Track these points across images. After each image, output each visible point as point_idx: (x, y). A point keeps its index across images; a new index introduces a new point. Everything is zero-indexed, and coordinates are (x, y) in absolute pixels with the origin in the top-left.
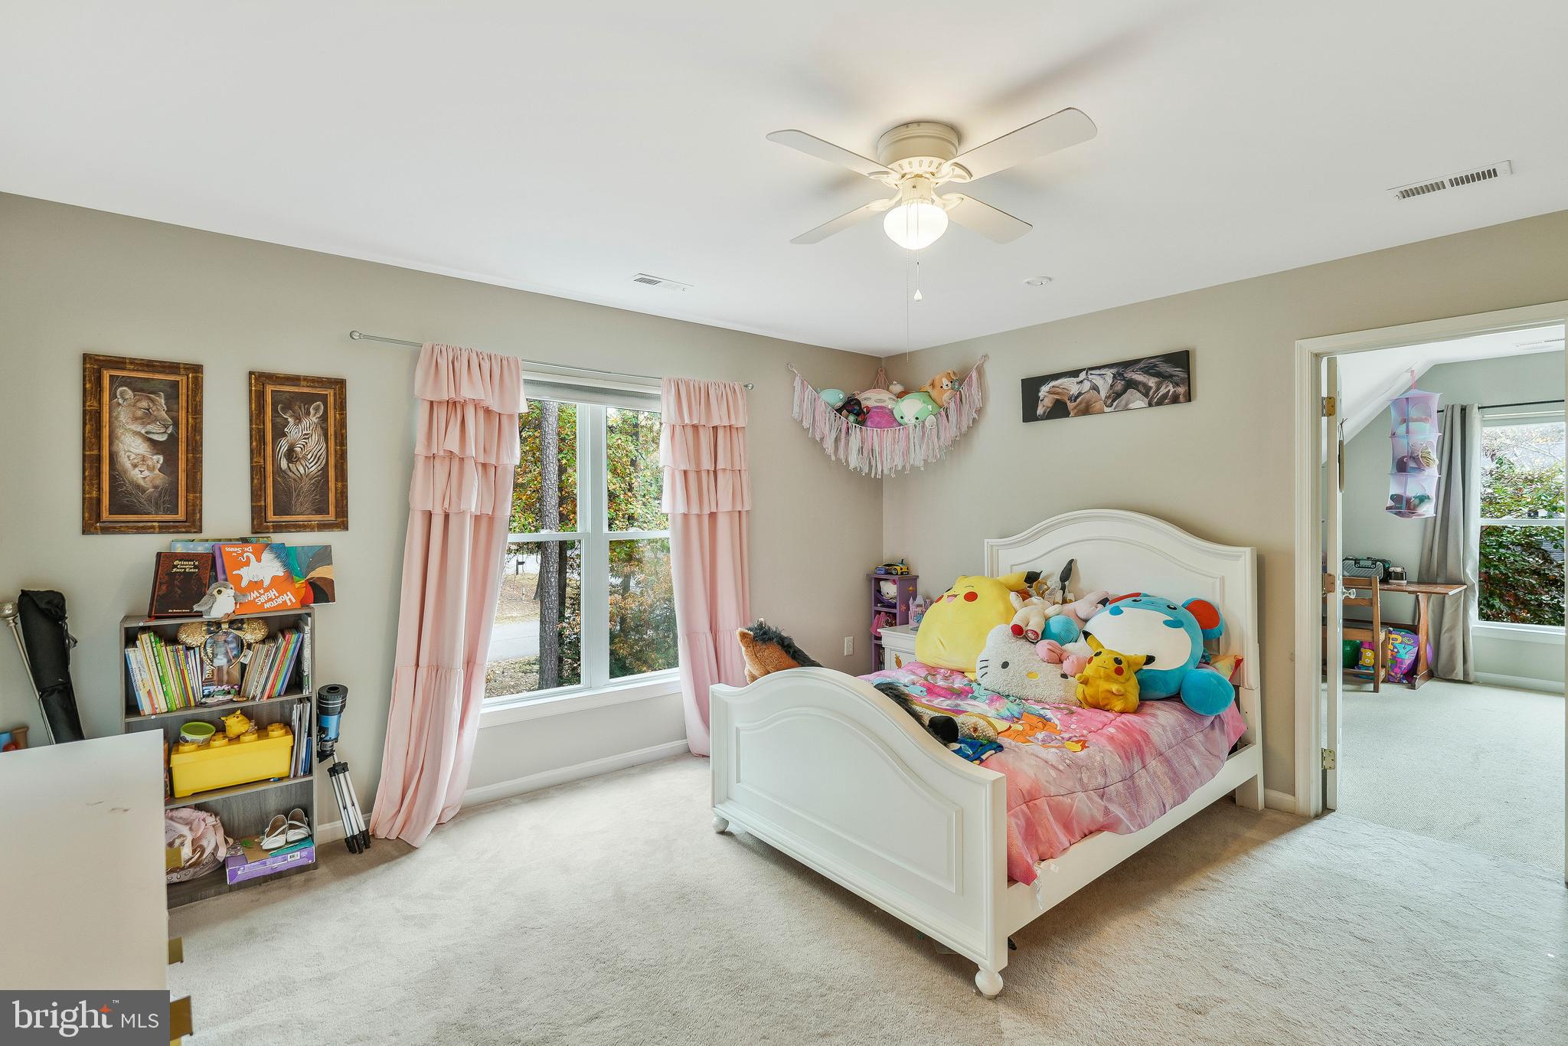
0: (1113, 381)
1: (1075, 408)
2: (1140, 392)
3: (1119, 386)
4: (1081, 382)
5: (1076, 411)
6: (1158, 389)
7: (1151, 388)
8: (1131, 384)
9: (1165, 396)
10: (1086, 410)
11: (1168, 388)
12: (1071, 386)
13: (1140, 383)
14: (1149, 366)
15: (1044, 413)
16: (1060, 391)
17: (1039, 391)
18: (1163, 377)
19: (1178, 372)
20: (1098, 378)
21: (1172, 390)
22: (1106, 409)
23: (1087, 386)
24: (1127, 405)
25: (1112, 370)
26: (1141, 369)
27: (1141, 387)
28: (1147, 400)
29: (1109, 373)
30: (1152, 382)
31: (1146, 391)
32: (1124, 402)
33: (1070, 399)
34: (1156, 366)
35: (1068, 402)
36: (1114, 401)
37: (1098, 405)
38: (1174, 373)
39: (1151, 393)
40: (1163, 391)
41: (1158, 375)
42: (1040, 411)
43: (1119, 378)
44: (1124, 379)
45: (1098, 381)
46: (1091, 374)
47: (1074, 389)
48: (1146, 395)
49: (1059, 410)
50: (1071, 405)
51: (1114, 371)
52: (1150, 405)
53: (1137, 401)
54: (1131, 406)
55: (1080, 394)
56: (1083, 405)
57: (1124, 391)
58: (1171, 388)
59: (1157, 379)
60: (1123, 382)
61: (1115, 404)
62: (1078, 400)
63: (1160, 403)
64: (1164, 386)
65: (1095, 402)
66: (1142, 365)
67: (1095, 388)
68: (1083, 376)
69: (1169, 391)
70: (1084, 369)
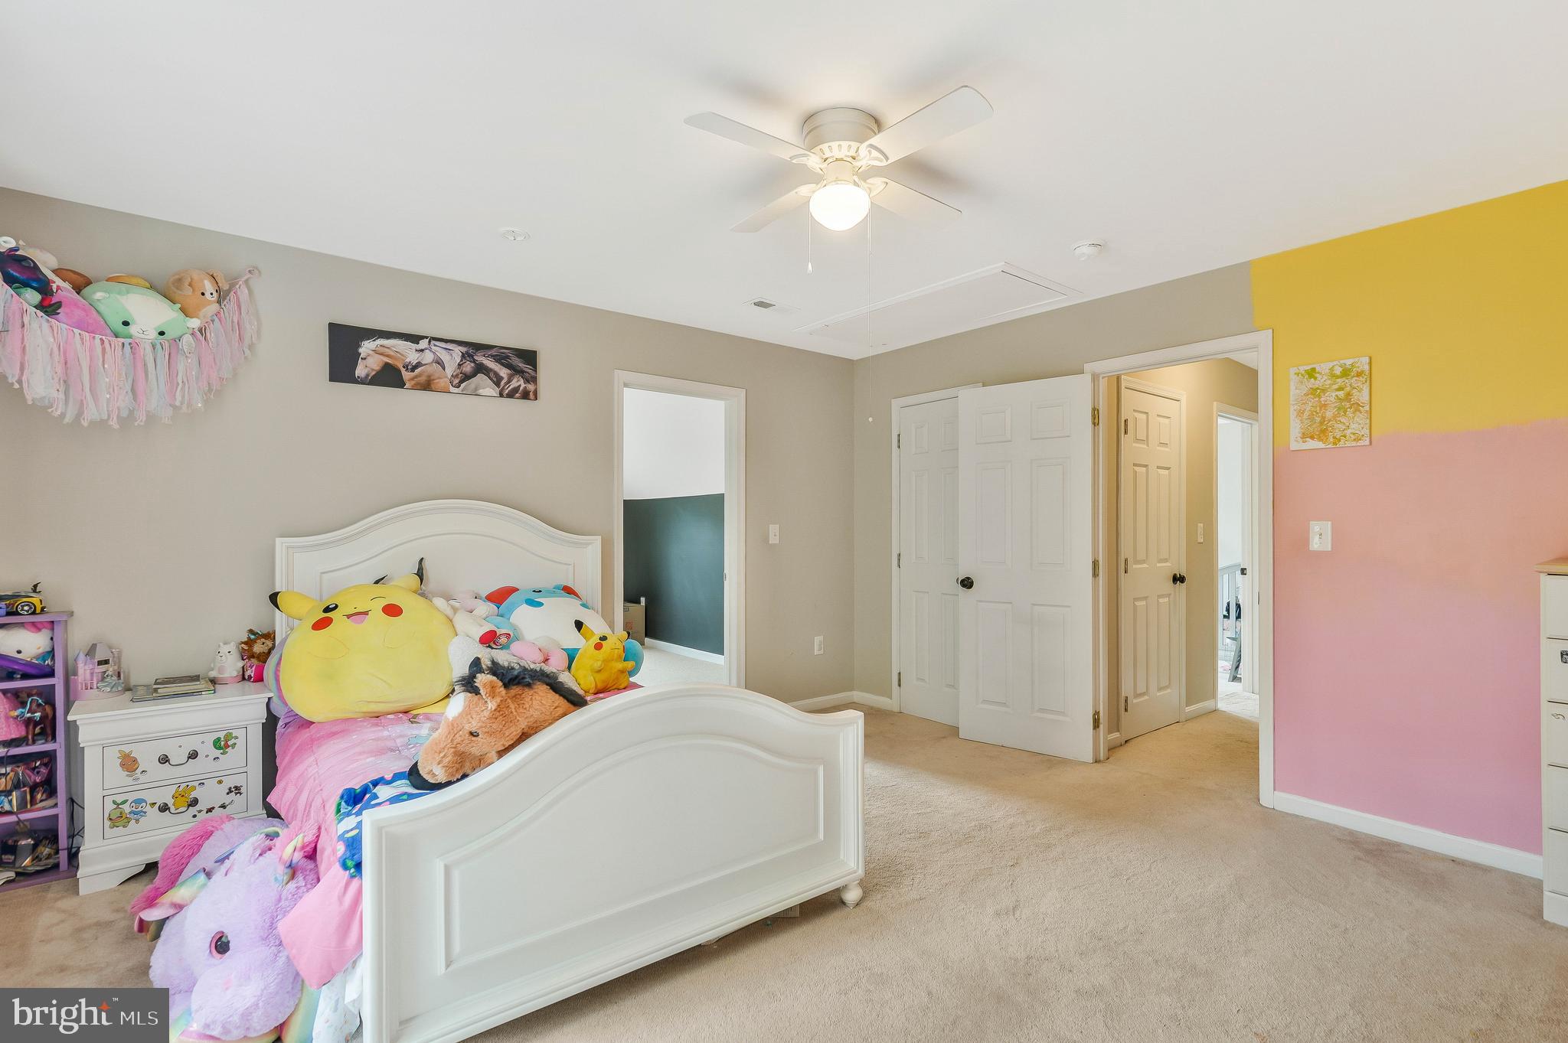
0: (461, 361)
1: (412, 379)
2: (491, 379)
3: (468, 367)
4: (422, 350)
5: (413, 382)
6: (509, 381)
7: (502, 378)
8: (480, 369)
9: (516, 390)
10: (427, 386)
11: (518, 382)
12: (408, 353)
13: (491, 370)
14: (503, 356)
15: (368, 375)
16: (392, 353)
17: (359, 346)
18: (516, 371)
19: (527, 368)
20: (444, 351)
21: (523, 386)
22: (452, 389)
23: (428, 357)
24: (476, 389)
25: (460, 348)
26: (492, 356)
27: (492, 375)
28: (498, 390)
29: (458, 351)
30: (504, 372)
31: (497, 381)
32: (473, 386)
33: (406, 367)
34: (508, 357)
35: (403, 371)
36: (462, 382)
37: (443, 383)
38: (526, 370)
39: (502, 383)
40: (514, 384)
41: (509, 366)
42: (360, 371)
43: (468, 358)
44: (474, 361)
45: (444, 356)
46: (435, 345)
47: (412, 357)
48: (497, 384)
49: (389, 376)
50: (406, 375)
51: (464, 349)
52: (501, 395)
53: (489, 389)
54: (481, 392)
55: (418, 365)
56: (423, 379)
57: (474, 375)
58: (522, 382)
59: (509, 371)
60: (473, 365)
61: (463, 385)
62: (417, 371)
63: (511, 395)
64: (515, 380)
65: (439, 378)
66: (493, 352)
67: (439, 362)
68: (423, 344)
69: (520, 386)
70: (427, 337)
